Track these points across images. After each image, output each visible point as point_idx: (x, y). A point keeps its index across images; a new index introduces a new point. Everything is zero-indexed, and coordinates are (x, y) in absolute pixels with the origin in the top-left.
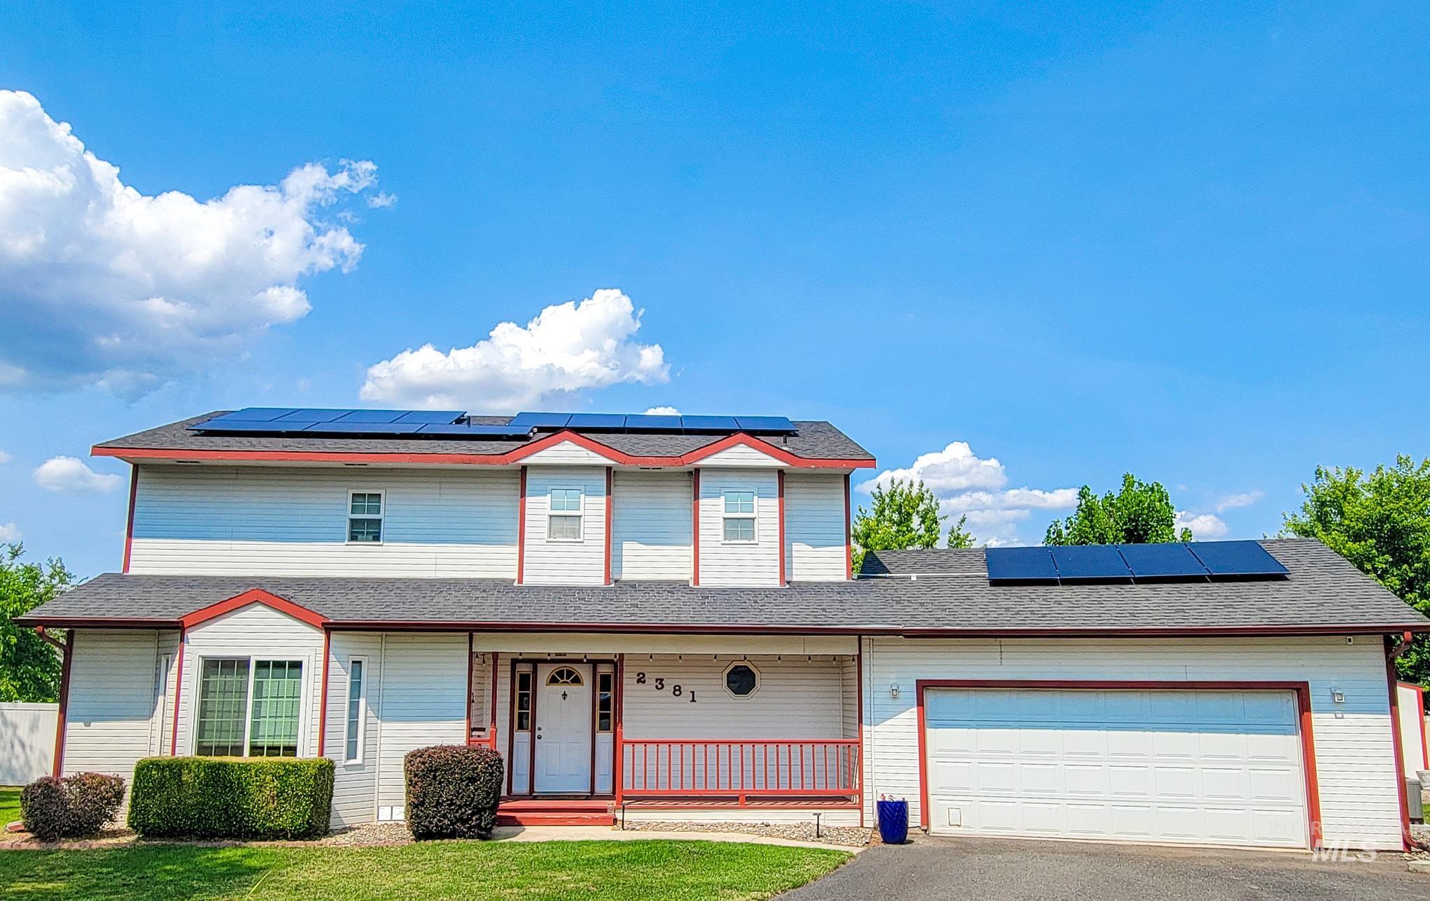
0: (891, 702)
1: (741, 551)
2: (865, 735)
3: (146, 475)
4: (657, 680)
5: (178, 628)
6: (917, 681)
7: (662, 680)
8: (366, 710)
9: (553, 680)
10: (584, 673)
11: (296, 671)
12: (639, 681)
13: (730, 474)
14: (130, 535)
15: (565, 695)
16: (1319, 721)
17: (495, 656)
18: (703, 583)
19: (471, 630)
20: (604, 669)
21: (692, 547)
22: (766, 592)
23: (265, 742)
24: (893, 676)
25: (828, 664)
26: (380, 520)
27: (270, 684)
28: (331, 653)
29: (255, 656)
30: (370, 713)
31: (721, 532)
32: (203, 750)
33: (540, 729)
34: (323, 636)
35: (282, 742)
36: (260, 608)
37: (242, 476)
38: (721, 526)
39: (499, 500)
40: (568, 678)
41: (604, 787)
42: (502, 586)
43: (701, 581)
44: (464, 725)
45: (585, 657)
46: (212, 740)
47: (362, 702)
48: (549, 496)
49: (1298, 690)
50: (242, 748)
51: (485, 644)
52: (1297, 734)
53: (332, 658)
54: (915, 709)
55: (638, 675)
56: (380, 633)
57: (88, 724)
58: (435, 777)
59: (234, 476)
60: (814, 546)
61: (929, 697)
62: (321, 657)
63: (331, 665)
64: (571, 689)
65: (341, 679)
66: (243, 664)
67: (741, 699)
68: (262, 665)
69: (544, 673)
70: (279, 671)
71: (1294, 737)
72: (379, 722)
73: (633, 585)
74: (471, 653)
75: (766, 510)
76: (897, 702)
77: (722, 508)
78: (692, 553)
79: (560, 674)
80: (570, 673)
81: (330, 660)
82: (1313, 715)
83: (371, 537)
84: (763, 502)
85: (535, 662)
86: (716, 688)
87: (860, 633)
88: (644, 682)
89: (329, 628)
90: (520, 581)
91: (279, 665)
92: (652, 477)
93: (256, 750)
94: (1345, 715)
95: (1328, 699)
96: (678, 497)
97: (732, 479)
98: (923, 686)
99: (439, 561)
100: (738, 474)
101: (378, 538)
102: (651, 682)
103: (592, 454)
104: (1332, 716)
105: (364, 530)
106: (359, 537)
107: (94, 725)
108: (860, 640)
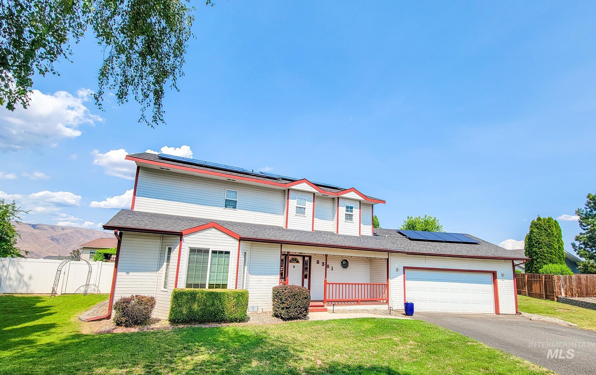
0: (396, 272)
1: (349, 224)
2: (390, 282)
3: (142, 171)
4: (322, 263)
5: (180, 235)
6: (403, 267)
7: (324, 263)
10: (300, 259)
12: (317, 263)
13: (347, 200)
14: (135, 194)
15: (294, 267)
19: (282, 243)
20: (306, 259)
21: (336, 221)
22: (356, 237)
23: (214, 282)
24: (397, 265)
26: (236, 201)
27: (217, 260)
28: (240, 249)
29: (212, 248)
30: (248, 272)
31: (345, 218)
34: (238, 242)
36: (214, 230)
37: (184, 178)
38: (344, 216)
39: (277, 200)
40: (295, 261)
42: (279, 228)
43: (339, 232)
44: (278, 277)
45: (300, 254)
47: (246, 268)
48: (296, 200)
49: (493, 273)
52: (492, 284)
54: (403, 275)
55: (317, 261)
56: (251, 242)
58: (295, 297)
59: (181, 177)
61: (406, 271)
62: (237, 251)
63: (240, 253)
64: (296, 264)
65: (242, 259)
67: (345, 270)
68: (214, 252)
72: (250, 275)
74: (281, 251)
75: (356, 212)
76: (397, 273)
77: (345, 210)
78: (336, 224)
79: (293, 259)
80: (296, 259)
82: (498, 280)
83: (232, 207)
84: (356, 210)
86: (336, 265)
87: (389, 252)
88: (319, 263)
90: (286, 227)
92: (324, 198)
95: (501, 276)
97: (348, 202)
98: (405, 268)
99: (256, 218)
100: (349, 200)
101: (235, 208)
102: (321, 263)
103: (312, 188)
104: (502, 280)
105: (230, 204)
106: (228, 206)
107: (131, 274)
108: (389, 254)
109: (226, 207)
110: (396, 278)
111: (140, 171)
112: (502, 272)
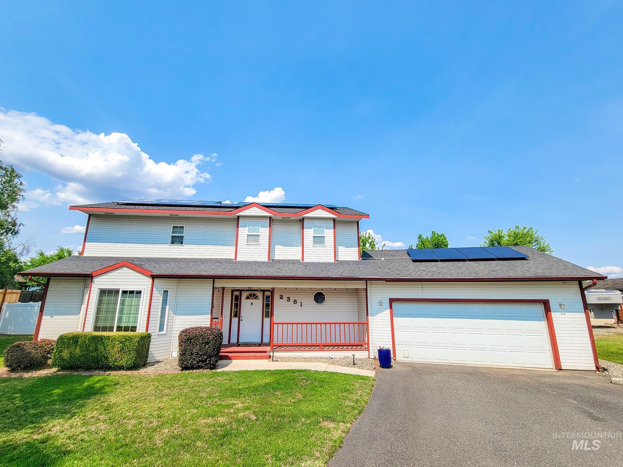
0: (380, 307)
1: (320, 249)
2: (369, 320)
3: (93, 218)
4: (287, 298)
5: (91, 277)
6: (389, 298)
7: (289, 298)
8: (169, 311)
9: (248, 298)
10: (260, 295)
11: (138, 295)
12: (281, 298)
13: (316, 220)
15: (252, 304)
16: (555, 316)
17: (223, 288)
19: (214, 278)
20: (268, 294)
21: (301, 247)
22: (330, 264)
23: (123, 325)
24: (380, 297)
25: (354, 292)
26: (183, 236)
27: (128, 300)
28: (154, 287)
29: (122, 288)
30: (171, 312)
31: (312, 242)
32: (96, 329)
33: (242, 317)
34: (151, 280)
35: (130, 325)
36: (126, 269)
37: (131, 219)
38: (312, 239)
40: (253, 297)
41: (266, 340)
42: (228, 261)
43: (305, 260)
44: (209, 317)
45: (259, 289)
46: (101, 324)
47: (167, 307)
48: (247, 227)
49: (544, 303)
50: (113, 327)
51: (219, 284)
52: (545, 321)
53: (154, 289)
54: (389, 310)
55: (280, 296)
56: (177, 279)
57: (52, 317)
60: (346, 247)
61: (394, 304)
62: (150, 289)
63: (154, 292)
64: (254, 301)
65: (158, 298)
66: (117, 292)
67: (320, 305)
68: (125, 292)
69: (245, 295)
70: (131, 295)
71: (543, 322)
72: (175, 315)
73: (279, 261)
74: (213, 288)
75: (329, 233)
76: (382, 307)
77: (313, 233)
78: (301, 250)
79: (251, 295)
80: (254, 295)
81: (154, 290)
82: (552, 313)
83: (179, 243)
84: (328, 231)
85: (241, 291)
86: (310, 301)
87: (366, 280)
89: (154, 277)
90: (236, 259)
91: (132, 292)
92: (286, 221)
93: (119, 329)
94: (566, 313)
95: (559, 307)
96: (296, 229)
97: (316, 222)
98: (392, 301)
99: (205, 252)
100: (318, 220)
101: (182, 243)
102: (285, 299)
104: (560, 313)
105: (177, 240)
106: (175, 243)
107: (54, 317)
108: (366, 282)
109: (172, 243)
110: (379, 315)
111: (91, 218)
112: (560, 301)
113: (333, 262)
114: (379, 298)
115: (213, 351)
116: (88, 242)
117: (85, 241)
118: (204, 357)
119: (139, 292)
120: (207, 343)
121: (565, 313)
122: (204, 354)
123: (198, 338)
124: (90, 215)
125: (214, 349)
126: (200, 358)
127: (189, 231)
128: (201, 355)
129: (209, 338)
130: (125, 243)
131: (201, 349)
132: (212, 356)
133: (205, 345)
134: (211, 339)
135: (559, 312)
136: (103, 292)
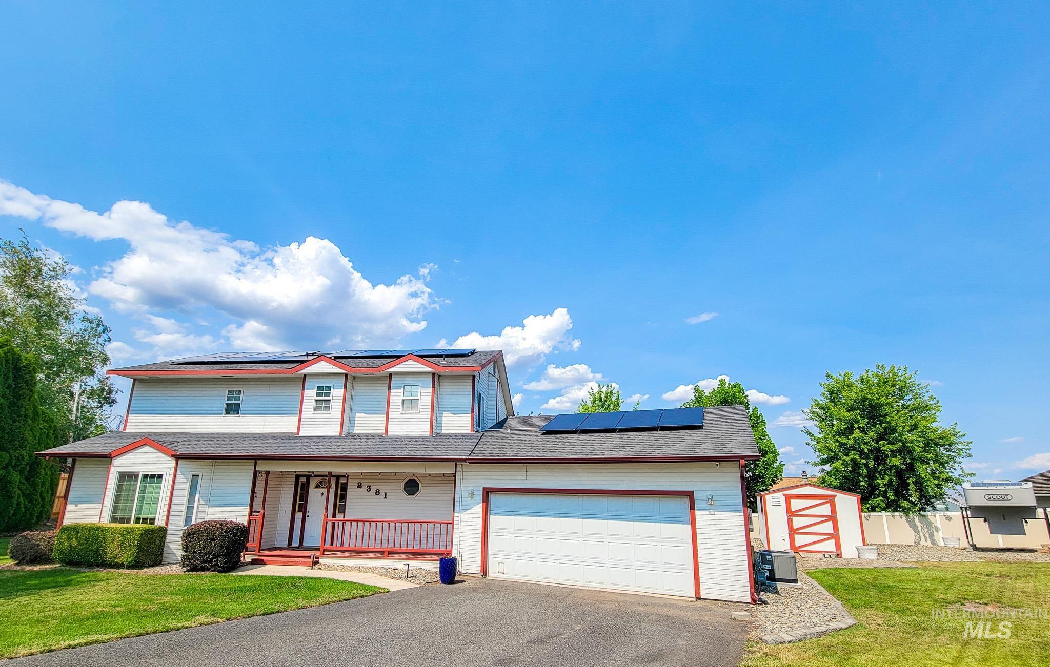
0: (469, 500)
1: (410, 417)
2: (455, 519)
3: (139, 383)
4: (367, 486)
5: (109, 458)
6: (483, 488)
7: (370, 486)
8: (199, 501)
9: (317, 486)
11: (161, 480)
12: (358, 487)
13: (408, 376)
15: (322, 494)
16: (700, 516)
17: (267, 473)
18: (390, 434)
19: (256, 459)
20: (343, 480)
21: (385, 416)
22: (422, 438)
23: (142, 516)
24: (471, 485)
26: (240, 404)
27: (148, 486)
28: (178, 470)
29: (142, 472)
30: (202, 502)
32: (114, 520)
33: (308, 512)
34: (174, 462)
35: (149, 516)
36: (148, 447)
39: (292, 393)
40: (324, 485)
42: (290, 437)
44: (247, 509)
45: (334, 474)
46: (119, 515)
47: (197, 496)
48: (315, 390)
49: (689, 496)
50: (130, 519)
51: (262, 467)
52: (689, 524)
54: (482, 504)
55: (358, 484)
56: (211, 460)
57: (76, 505)
60: (455, 414)
61: (489, 497)
62: (172, 473)
63: (177, 477)
65: (184, 484)
66: (137, 476)
67: (411, 497)
68: (145, 476)
69: (313, 482)
70: (153, 480)
72: (207, 506)
73: (360, 436)
74: (255, 471)
75: (425, 394)
76: (473, 500)
77: (402, 394)
78: (385, 419)
79: (321, 482)
81: (178, 474)
82: (696, 512)
83: (235, 412)
84: (424, 390)
85: (308, 477)
86: (398, 491)
87: (456, 461)
88: (361, 487)
89: (177, 458)
90: (298, 434)
91: (153, 476)
92: (371, 379)
93: (138, 521)
95: (705, 502)
97: (410, 379)
98: (487, 492)
99: (266, 424)
100: (411, 376)
101: (238, 413)
102: (364, 487)
103: (334, 367)
104: (708, 513)
105: (232, 409)
106: (231, 413)
107: (79, 506)
108: (456, 464)
109: (227, 412)
110: (468, 512)
111: (136, 384)
112: (709, 493)
113: (428, 436)
114: (471, 487)
115: (220, 550)
116: (131, 414)
117: (128, 413)
118: (209, 556)
119: (160, 477)
120: (213, 540)
121: (715, 512)
122: (209, 553)
123: (202, 533)
124: (135, 380)
125: (222, 547)
126: (204, 557)
127: (248, 397)
128: (206, 554)
129: (216, 533)
130: (172, 414)
131: (205, 547)
132: (219, 556)
133: (210, 542)
134: (218, 535)
135: (706, 510)
136: (123, 477)
